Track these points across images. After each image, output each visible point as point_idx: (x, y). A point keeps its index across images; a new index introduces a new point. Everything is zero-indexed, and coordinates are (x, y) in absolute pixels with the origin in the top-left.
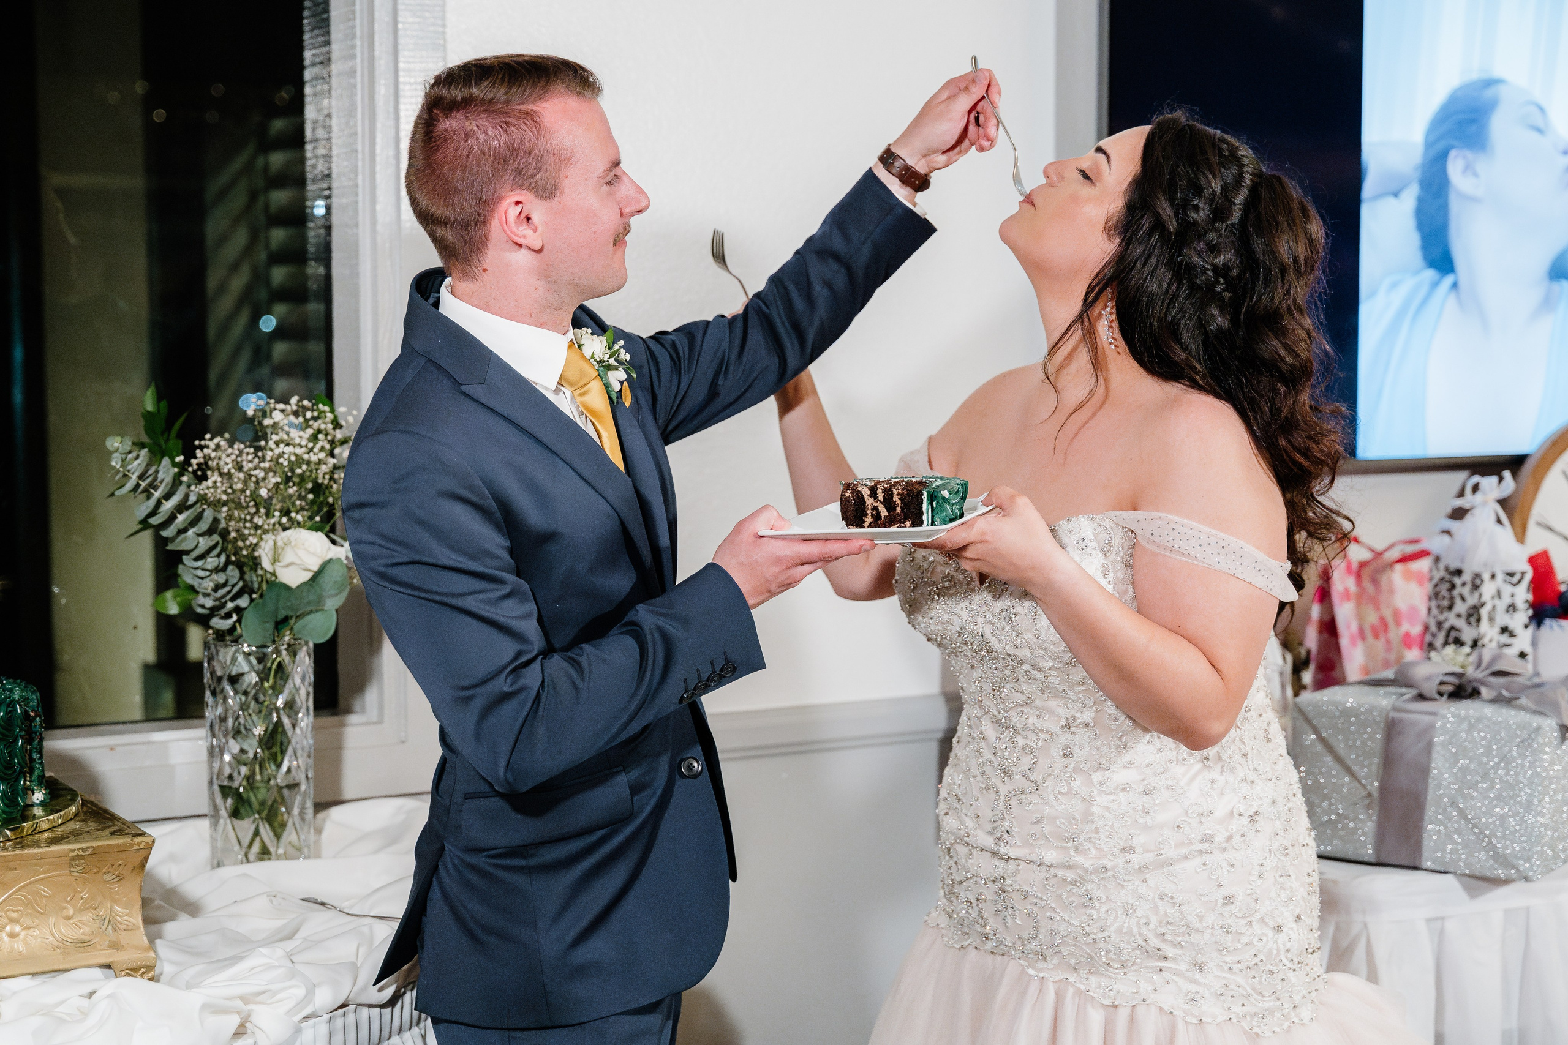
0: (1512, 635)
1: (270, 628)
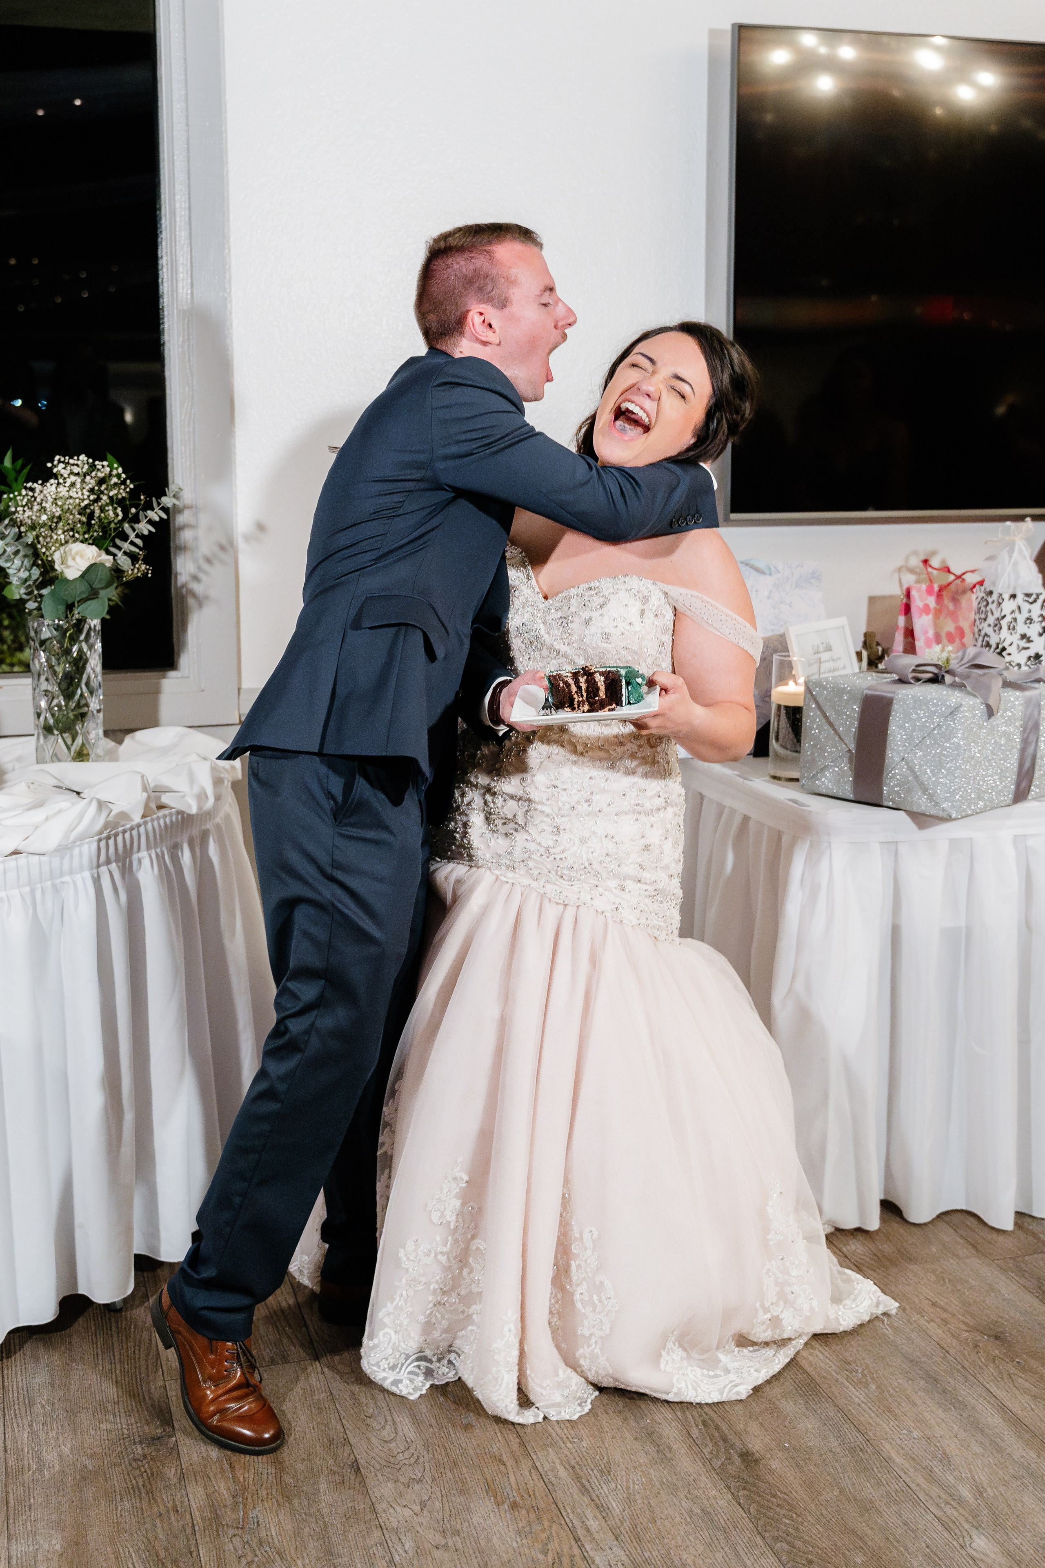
0: (1029, 640)
1: (62, 608)
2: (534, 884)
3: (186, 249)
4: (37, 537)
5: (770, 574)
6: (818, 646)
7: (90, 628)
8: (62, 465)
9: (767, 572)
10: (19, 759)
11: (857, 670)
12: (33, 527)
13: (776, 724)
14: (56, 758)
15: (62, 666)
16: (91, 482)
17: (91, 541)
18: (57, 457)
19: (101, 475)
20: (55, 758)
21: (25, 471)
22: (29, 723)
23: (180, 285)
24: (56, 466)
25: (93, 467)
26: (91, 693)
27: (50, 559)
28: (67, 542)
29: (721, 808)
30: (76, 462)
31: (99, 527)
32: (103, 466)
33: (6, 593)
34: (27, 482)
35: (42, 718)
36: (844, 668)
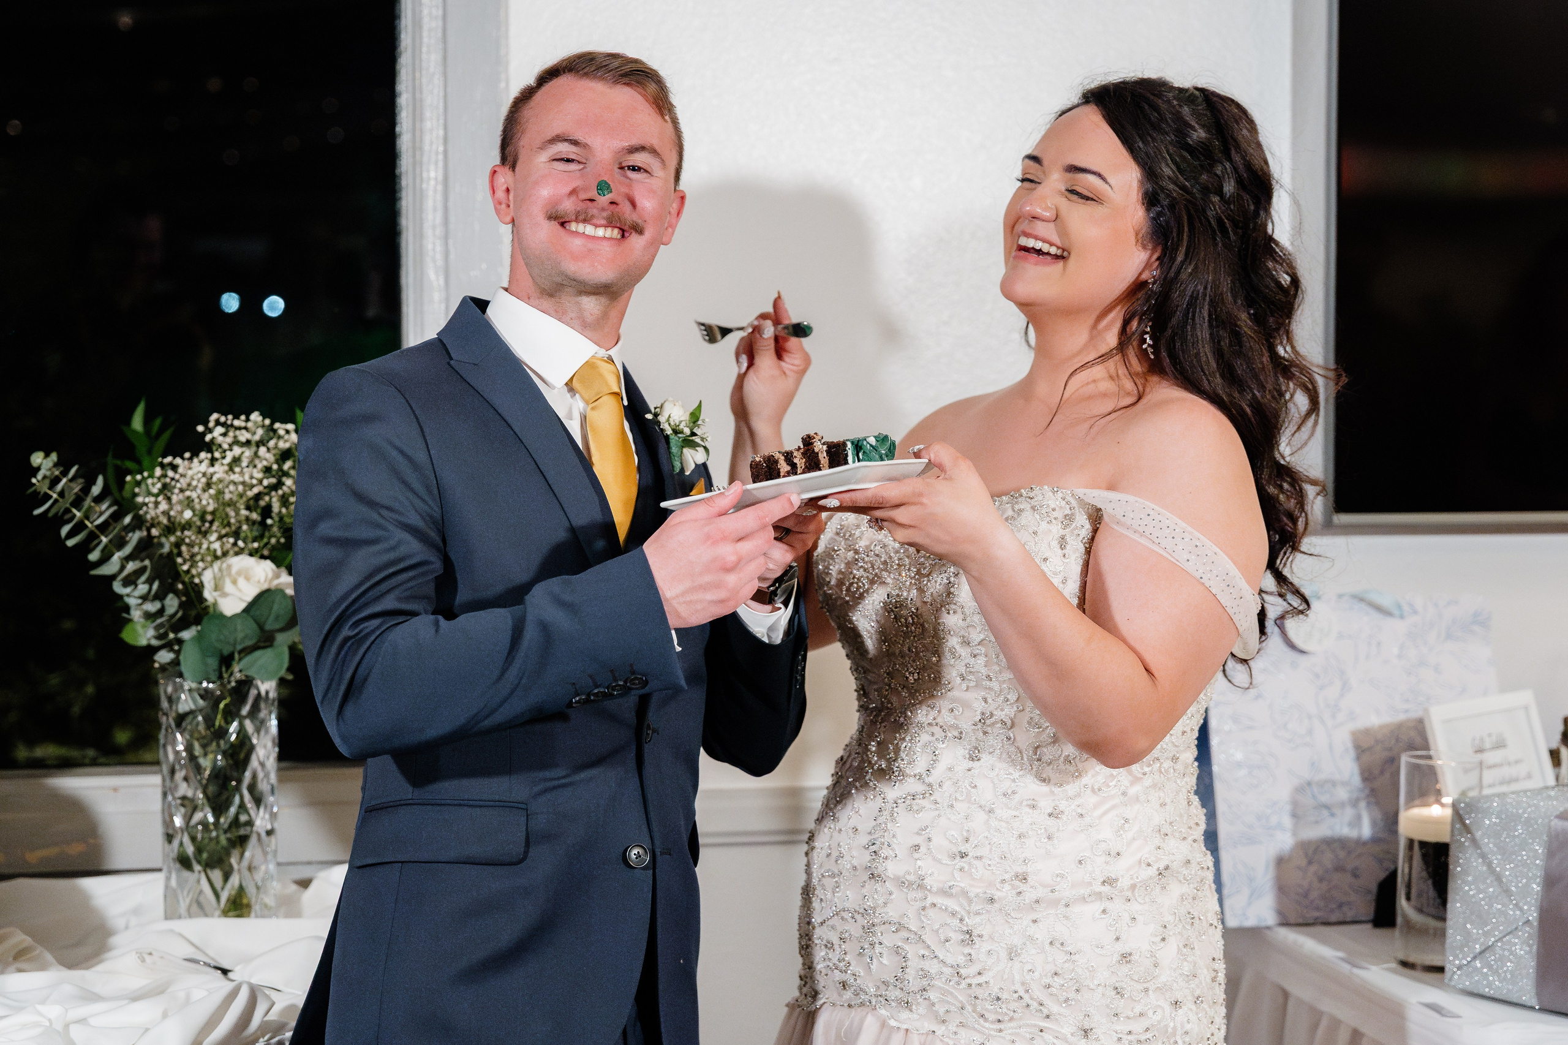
1: (213, 662)
2: (940, 1030)
3: (438, 80)
4: (177, 545)
5: (1402, 617)
6: (1482, 740)
7: (259, 694)
8: (220, 430)
9: (1396, 612)
10: (136, 911)
11: (1552, 781)
12: (169, 530)
13: (1407, 870)
14: (199, 908)
15: (211, 756)
16: (267, 456)
17: (266, 552)
18: (215, 416)
19: (283, 445)
20: (195, 907)
21: (167, 435)
22: (155, 849)
23: (427, 138)
24: (211, 431)
25: (272, 431)
26: (258, 801)
27: (197, 581)
28: (225, 554)
29: (1316, 1016)
30: (243, 424)
31: (280, 528)
32: (288, 432)
33: (127, 635)
34: (164, 457)
35: (176, 843)
36: (1529, 776)
